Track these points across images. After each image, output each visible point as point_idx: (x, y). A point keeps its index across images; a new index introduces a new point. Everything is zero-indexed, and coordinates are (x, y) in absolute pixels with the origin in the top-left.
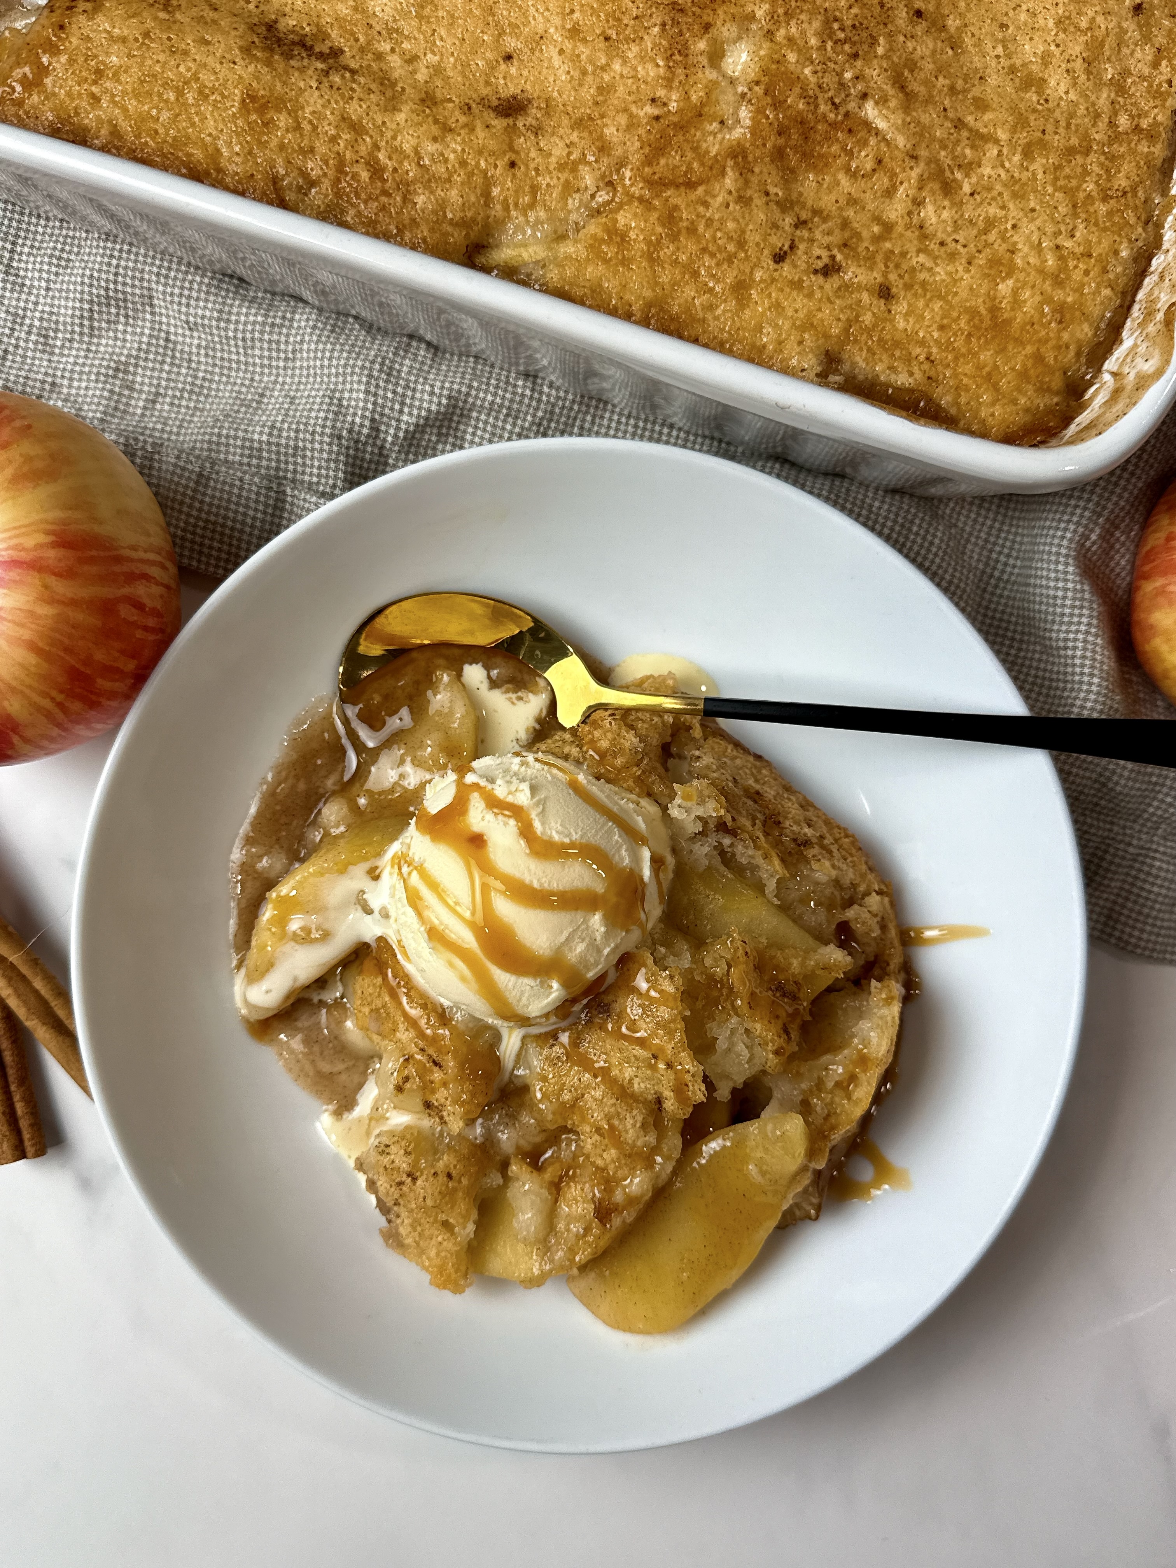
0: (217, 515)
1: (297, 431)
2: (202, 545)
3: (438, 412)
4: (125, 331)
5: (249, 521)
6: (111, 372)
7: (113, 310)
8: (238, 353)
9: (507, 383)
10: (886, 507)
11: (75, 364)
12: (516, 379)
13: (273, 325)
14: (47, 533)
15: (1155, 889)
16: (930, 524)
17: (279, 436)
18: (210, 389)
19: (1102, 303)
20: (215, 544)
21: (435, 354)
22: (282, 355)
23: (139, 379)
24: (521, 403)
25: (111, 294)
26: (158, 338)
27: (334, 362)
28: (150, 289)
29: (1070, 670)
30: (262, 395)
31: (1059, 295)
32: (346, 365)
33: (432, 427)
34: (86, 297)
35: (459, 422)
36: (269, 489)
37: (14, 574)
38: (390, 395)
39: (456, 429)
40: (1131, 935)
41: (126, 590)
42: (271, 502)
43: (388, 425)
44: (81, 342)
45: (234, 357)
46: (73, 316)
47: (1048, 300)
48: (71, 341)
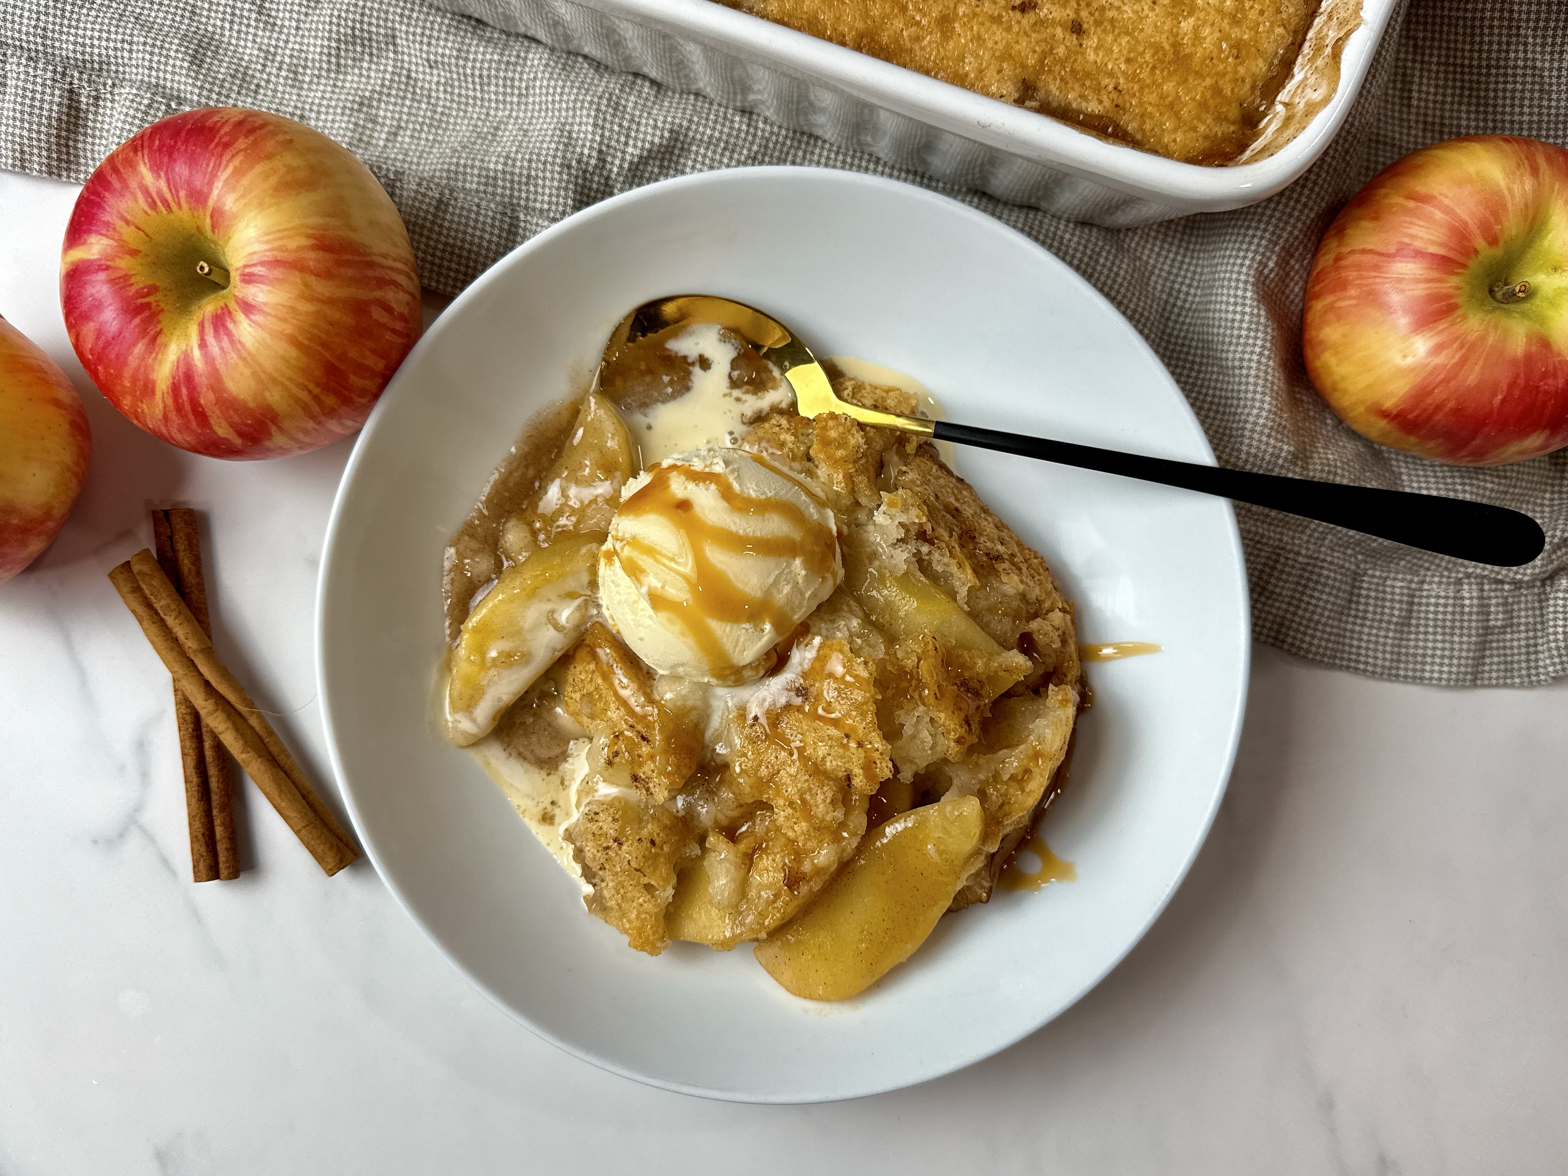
0: (455, 238)
1: (530, 161)
2: (440, 266)
3: (661, 145)
4: (369, 69)
5: (485, 244)
6: (356, 106)
7: (359, 49)
8: (475, 90)
9: (725, 118)
10: (1076, 239)
11: (323, 98)
12: (733, 115)
13: (508, 63)
14: (308, 236)
15: (1324, 597)
16: (1116, 257)
17: (514, 166)
18: (448, 123)
19: (1276, 41)
20: (454, 266)
21: (658, 92)
22: (516, 92)
23: (382, 113)
24: (737, 137)
25: (357, 33)
26: (400, 75)
27: (565, 98)
28: (393, 29)
29: (1243, 387)
30: (497, 129)
31: (1235, 33)
32: (575, 101)
33: (654, 159)
34: (334, 36)
35: (679, 156)
36: (504, 214)
37: (278, 273)
38: (616, 128)
39: (677, 163)
40: (1302, 641)
41: (378, 294)
42: (506, 227)
43: (614, 157)
44: (328, 78)
45: (471, 93)
46: (321, 53)
47: (1226, 37)
48: (319, 77)
